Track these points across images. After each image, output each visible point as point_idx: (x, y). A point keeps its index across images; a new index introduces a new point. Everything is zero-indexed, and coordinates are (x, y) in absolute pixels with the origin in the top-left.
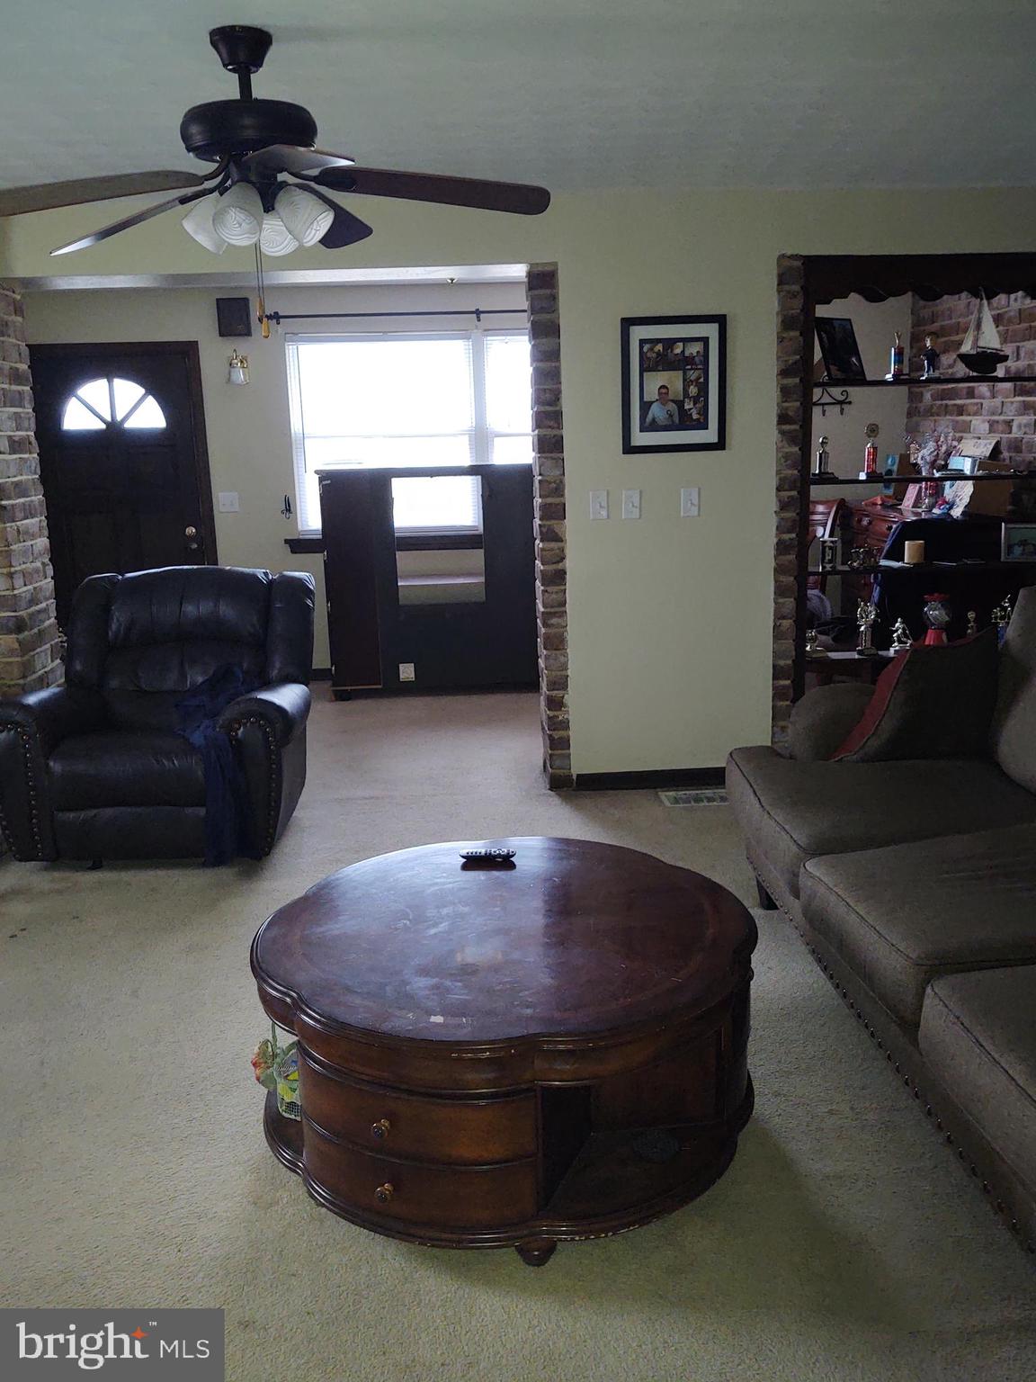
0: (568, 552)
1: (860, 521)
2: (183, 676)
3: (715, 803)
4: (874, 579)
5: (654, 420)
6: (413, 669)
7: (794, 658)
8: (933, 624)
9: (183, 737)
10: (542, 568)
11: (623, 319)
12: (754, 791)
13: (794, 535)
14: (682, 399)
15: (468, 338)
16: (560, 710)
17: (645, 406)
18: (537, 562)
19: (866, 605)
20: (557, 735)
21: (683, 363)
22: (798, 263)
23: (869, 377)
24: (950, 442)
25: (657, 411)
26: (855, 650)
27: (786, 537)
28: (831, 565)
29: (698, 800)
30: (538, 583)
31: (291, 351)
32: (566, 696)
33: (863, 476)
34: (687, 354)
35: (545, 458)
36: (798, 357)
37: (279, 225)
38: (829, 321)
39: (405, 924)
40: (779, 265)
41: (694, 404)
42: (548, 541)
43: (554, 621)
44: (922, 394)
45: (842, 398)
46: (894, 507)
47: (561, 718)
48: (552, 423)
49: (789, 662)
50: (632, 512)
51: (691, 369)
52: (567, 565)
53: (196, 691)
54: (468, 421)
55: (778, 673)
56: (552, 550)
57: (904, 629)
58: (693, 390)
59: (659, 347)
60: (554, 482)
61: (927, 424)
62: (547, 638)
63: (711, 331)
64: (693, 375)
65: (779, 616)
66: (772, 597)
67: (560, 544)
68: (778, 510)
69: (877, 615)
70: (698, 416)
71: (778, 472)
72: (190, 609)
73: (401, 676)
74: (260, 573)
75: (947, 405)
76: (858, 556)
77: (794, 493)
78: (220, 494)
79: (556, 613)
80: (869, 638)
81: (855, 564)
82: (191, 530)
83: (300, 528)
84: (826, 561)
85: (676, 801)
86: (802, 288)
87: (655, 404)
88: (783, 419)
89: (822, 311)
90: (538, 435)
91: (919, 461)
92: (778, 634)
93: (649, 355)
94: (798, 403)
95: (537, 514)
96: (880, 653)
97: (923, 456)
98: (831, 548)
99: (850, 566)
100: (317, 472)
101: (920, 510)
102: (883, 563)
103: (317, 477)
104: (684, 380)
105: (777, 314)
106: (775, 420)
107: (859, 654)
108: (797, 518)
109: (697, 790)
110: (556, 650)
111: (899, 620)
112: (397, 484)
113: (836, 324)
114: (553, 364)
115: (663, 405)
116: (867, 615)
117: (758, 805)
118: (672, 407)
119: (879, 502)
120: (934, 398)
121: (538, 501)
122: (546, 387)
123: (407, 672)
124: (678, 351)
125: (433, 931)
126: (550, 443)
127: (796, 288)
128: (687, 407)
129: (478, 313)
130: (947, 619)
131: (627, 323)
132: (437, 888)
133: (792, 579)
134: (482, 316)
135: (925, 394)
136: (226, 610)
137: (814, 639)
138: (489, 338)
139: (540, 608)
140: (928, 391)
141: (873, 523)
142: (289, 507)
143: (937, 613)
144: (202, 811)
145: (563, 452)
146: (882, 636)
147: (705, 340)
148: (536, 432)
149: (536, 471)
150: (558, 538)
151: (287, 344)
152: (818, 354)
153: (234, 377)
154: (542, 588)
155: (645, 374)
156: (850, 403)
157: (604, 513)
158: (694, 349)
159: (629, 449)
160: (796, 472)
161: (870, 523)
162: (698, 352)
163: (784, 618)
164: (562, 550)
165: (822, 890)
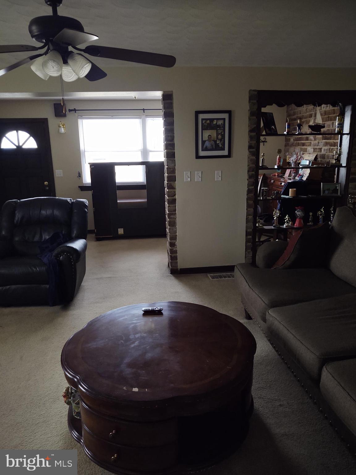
0: (177, 193)
1: (270, 181)
2: (41, 236)
3: (227, 278)
4: (278, 201)
5: (206, 147)
6: (123, 230)
7: (253, 229)
8: (298, 217)
9: (41, 259)
10: (168, 198)
11: (196, 112)
12: (246, 281)
13: (253, 187)
14: (216, 140)
15: (140, 118)
16: (174, 247)
17: (203, 142)
18: (166, 195)
19: (276, 210)
20: (173, 255)
21: (216, 127)
22: (256, 93)
23: (279, 133)
24: (301, 155)
25: (207, 144)
26: (273, 226)
27: (251, 188)
28: (265, 197)
29: (221, 277)
30: (166, 203)
31: (80, 122)
32: (176, 242)
33: (276, 167)
34: (218, 124)
35: (169, 160)
36: (256, 125)
37: (70, 69)
38: (266, 113)
39: (122, 342)
40: (249, 93)
41: (220, 142)
42: (170, 189)
43: (172, 216)
44: (290, 139)
45: (264, 140)
46: (282, 177)
47: (174, 249)
48: (171, 148)
49: (251, 230)
50: (199, 179)
51: (219, 129)
52: (176, 197)
53: (46, 241)
54: (141, 147)
55: (247, 234)
56: (171, 192)
57: (289, 219)
58: (220, 137)
59: (208, 122)
60: (172, 168)
61: (292, 149)
62: (170, 222)
63: (226, 116)
64: (220, 131)
65: (248, 215)
66: (246, 208)
67: (173, 190)
68: (248, 178)
69: (280, 214)
70: (221, 146)
71: (248, 166)
72: (43, 212)
73: (119, 233)
74: (69, 199)
75: (299, 143)
76: (274, 194)
77: (254, 173)
78: (56, 171)
79: (173, 214)
80: (277, 221)
81: (273, 197)
82: (46, 183)
83: (84, 182)
84: (264, 196)
85: (213, 278)
86: (257, 102)
87: (207, 141)
88: (250, 147)
89: (264, 110)
90: (166, 152)
91: (291, 162)
92: (247, 221)
93: (205, 124)
94: (255, 142)
95: (166, 179)
96: (281, 226)
97: (292, 160)
98: (265, 191)
100: (89, 163)
101: (291, 178)
102: (282, 196)
103: (89, 165)
104: (217, 133)
105: (249, 110)
106: (247, 147)
107: (273, 227)
108: (255, 181)
109: (220, 273)
110: (173, 226)
111: (287, 215)
112: (117, 167)
113: (268, 114)
114: (172, 127)
115: (210, 142)
116: (276, 214)
117: (248, 286)
118: (213, 143)
119: (277, 175)
120: (294, 140)
121: (166, 175)
122: (169, 135)
123: (121, 231)
124: (215, 123)
125: (132, 346)
126: (170, 154)
127: (255, 101)
128: (217, 142)
129: (144, 110)
130: (303, 215)
131: (197, 113)
132: (133, 325)
133: (252, 202)
134: (145, 111)
135: (291, 138)
136: (57, 213)
137: (259, 222)
138: (147, 118)
139: (167, 212)
140: (292, 138)
141: (275, 182)
142: (80, 175)
143: (300, 213)
144: (48, 286)
145: (175, 158)
146: (281, 220)
147: (224, 119)
148: (166, 151)
149: (165, 164)
150: (174, 188)
151: (78, 119)
152: (262, 125)
153: (60, 131)
154: (168, 205)
155: (203, 131)
156: (266, 142)
157: (189, 179)
158: (220, 122)
159: (198, 157)
160: (254, 165)
161: (274, 182)
162: (222, 123)
163: (250, 215)
164: (175, 192)
165: (276, 323)
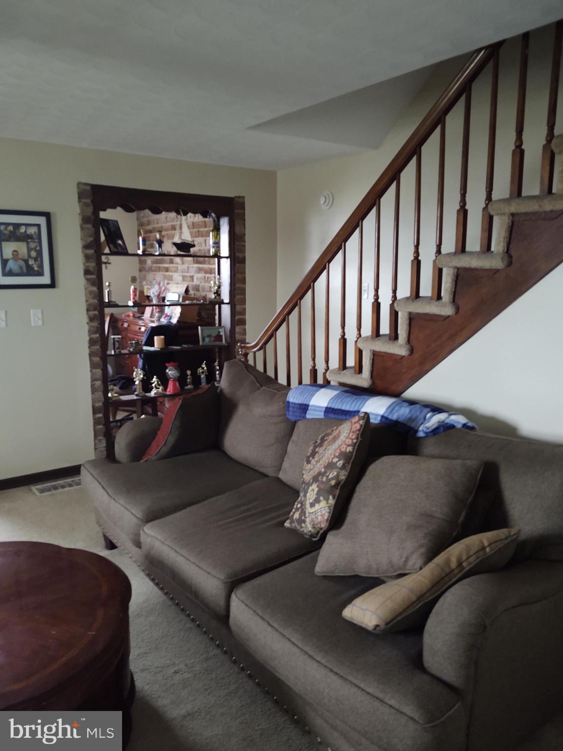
1: (122, 325)
3: (66, 489)
4: (139, 356)
5: (11, 270)
7: (103, 401)
8: (171, 378)
12: (103, 486)
13: (97, 335)
19: (137, 370)
22: (88, 188)
23: (130, 252)
24: (166, 285)
25: (12, 265)
26: (134, 394)
27: (94, 336)
28: (119, 350)
29: (55, 488)
33: (131, 303)
34: (28, 233)
36: (92, 239)
38: (107, 221)
40: (78, 187)
44: (147, 261)
45: (107, 261)
46: (140, 318)
49: (101, 404)
51: (31, 242)
55: (95, 411)
57: (158, 382)
59: (11, 228)
61: (150, 276)
63: (41, 220)
64: (32, 245)
65: (93, 380)
66: (89, 369)
68: (88, 322)
69: (144, 375)
71: (87, 301)
75: (159, 267)
76: (132, 345)
77: (96, 312)
80: (141, 387)
81: (131, 350)
84: (116, 348)
85: (42, 491)
86: (92, 201)
87: (10, 261)
88: (87, 272)
89: (103, 215)
91: (151, 295)
92: (94, 390)
93: (4, 232)
94: (95, 263)
96: (147, 394)
97: (152, 292)
98: (118, 341)
99: (129, 350)
101: (154, 320)
102: (145, 348)
105: (79, 214)
106: (82, 273)
107: (136, 396)
108: (99, 326)
109: (55, 482)
111: (155, 377)
113: (110, 223)
115: (16, 261)
116: (138, 375)
118: (21, 263)
119: (132, 315)
120: (153, 263)
127: (89, 201)
130: (178, 375)
133: (99, 359)
135: (149, 260)
137: (112, 390)
143: (173, 372)
146: (146, 386)
152: (103, 238)
156: (110, 263)
158: (32, 230)
160: (96, 301)
161: (129, 326)
162: (35, 232)
163: (96, 380)
165: (157, 544)
